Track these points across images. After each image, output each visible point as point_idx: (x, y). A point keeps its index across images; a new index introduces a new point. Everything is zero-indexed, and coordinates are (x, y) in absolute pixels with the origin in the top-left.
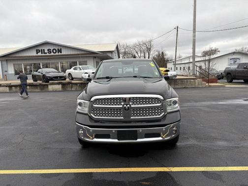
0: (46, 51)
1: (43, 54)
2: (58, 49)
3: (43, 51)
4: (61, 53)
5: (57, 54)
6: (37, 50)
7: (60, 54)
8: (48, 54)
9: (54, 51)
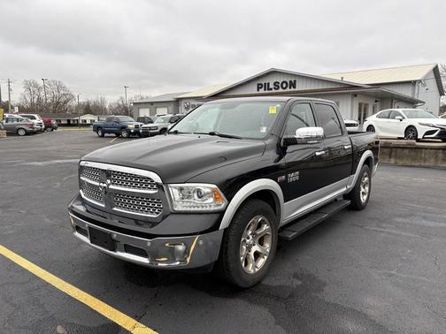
0: (271, 86)
1: (267, 92)
2: (290, 82)
3: (267, 86)
4: (294, 87)
5: (288, 90)
6: (258, 85)
7: (292, 89)
8: (274, 91)
9: (284, 85)
